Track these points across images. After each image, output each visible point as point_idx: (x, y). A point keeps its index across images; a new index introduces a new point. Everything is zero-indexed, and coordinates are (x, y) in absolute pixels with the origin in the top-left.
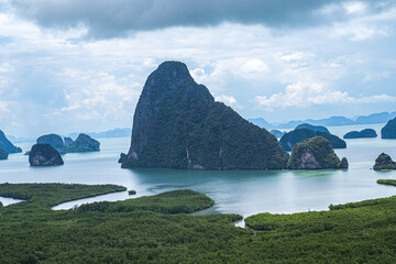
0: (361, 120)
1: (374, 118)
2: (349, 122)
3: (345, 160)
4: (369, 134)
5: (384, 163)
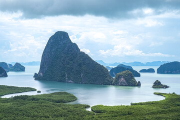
0: (148, 64)
1: (154, 63)
2: (142, 65)
3: (139, 82)
4: (151, 71)
5: (157, 85)
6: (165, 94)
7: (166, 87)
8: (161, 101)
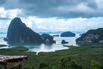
0: (55, 33)
3: (55, 41)
4: (58, 36)
6: (69, 46)
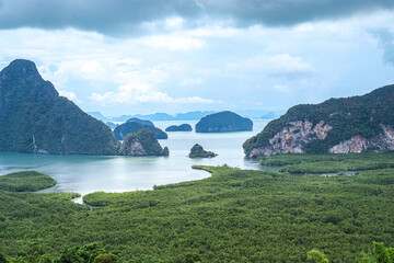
0: (180, 116)
1: (190, 115)
2: (170, 118)
3: (166, 148)
4: (186, 128)
5: (197, 152)
6: (212, 168)
7: (213, 155)
8: (205, 180)
